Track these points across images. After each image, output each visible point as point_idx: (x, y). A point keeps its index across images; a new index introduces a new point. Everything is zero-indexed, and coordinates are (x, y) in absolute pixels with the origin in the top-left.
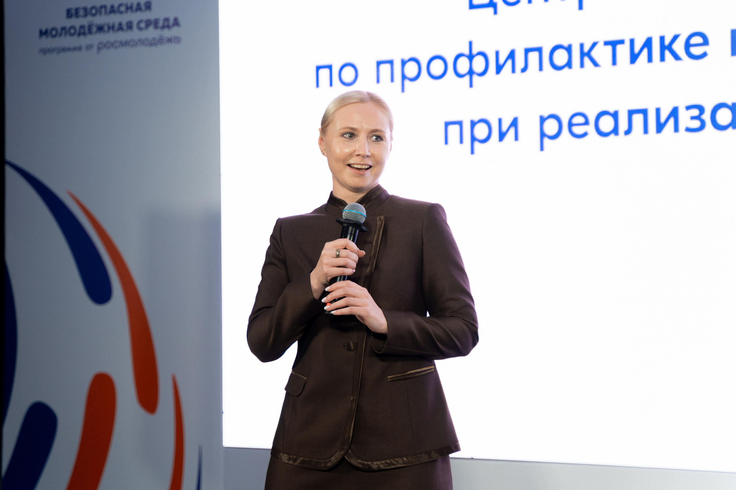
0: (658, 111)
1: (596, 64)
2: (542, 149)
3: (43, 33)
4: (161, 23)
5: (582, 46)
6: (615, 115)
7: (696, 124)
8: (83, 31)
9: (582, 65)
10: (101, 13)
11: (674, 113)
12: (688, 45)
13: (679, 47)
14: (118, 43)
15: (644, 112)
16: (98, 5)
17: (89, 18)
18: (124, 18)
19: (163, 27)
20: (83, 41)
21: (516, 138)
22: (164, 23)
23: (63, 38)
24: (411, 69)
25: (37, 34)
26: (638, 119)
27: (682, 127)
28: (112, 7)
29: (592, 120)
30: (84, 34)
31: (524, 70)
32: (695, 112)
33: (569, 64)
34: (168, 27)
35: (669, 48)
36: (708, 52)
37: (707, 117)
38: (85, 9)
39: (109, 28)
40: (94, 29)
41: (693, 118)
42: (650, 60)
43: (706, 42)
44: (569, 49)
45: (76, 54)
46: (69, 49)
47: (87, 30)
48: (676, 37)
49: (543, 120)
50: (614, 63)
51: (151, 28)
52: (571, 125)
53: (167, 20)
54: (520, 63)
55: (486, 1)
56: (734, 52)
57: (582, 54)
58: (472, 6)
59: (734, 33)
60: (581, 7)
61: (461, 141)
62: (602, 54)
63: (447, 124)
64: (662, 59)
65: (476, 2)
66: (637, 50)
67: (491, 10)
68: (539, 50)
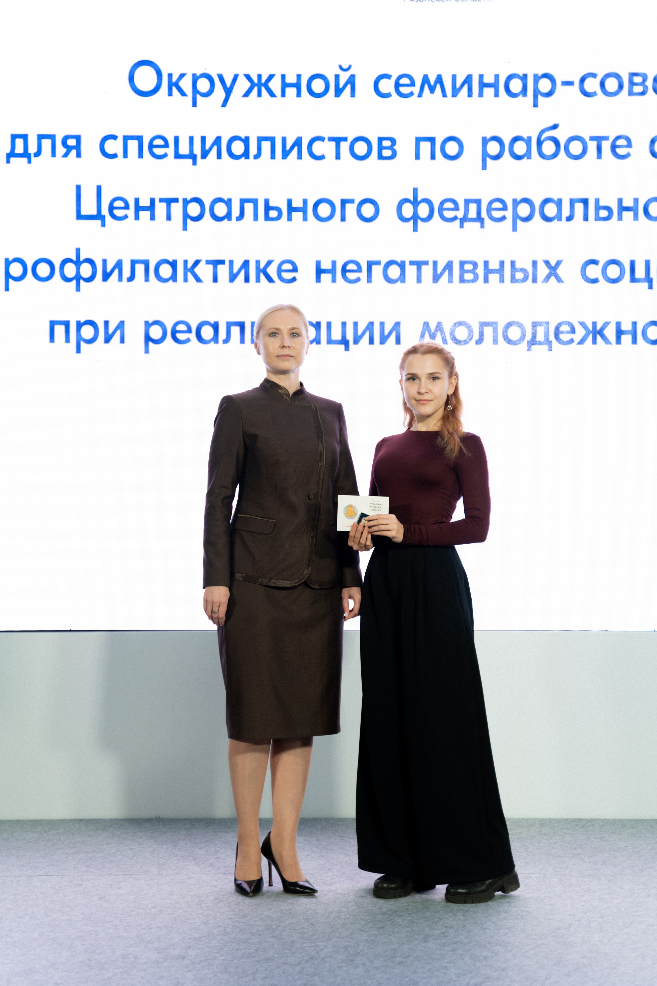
1: (198, 280)
2: (147, 351)
5: (186, 262)
6: (215, 326)
9: (186, 280)
12: (280, 270)
13: (272, 271)
15: (241, 324)
21: (122, 340)
24: (16, 270)
26: (235, 330)
29: (194, 329)
31: (131, 279)
33: (174, 278)
35: (264, 271)
36: (297, 278)
42: (247, 280)
43: (295, 269)
44: (173, 264)
48: (269, 263)
49: (148, 326)
50: (215, 280)
52: (174, 332)
54: (127, 273)
55: (94, 212)
56: (318, 280)
57: (186, 270)
58: (79, 216)
59: (318, 263)
60: (185, 228)
61: (67, 340)
62: (205, 271)
63: (53, 323)
64: (258, 280)
65: (83, 212)
66: (235, 270)
67: (99, 222)
68: (146, 263)
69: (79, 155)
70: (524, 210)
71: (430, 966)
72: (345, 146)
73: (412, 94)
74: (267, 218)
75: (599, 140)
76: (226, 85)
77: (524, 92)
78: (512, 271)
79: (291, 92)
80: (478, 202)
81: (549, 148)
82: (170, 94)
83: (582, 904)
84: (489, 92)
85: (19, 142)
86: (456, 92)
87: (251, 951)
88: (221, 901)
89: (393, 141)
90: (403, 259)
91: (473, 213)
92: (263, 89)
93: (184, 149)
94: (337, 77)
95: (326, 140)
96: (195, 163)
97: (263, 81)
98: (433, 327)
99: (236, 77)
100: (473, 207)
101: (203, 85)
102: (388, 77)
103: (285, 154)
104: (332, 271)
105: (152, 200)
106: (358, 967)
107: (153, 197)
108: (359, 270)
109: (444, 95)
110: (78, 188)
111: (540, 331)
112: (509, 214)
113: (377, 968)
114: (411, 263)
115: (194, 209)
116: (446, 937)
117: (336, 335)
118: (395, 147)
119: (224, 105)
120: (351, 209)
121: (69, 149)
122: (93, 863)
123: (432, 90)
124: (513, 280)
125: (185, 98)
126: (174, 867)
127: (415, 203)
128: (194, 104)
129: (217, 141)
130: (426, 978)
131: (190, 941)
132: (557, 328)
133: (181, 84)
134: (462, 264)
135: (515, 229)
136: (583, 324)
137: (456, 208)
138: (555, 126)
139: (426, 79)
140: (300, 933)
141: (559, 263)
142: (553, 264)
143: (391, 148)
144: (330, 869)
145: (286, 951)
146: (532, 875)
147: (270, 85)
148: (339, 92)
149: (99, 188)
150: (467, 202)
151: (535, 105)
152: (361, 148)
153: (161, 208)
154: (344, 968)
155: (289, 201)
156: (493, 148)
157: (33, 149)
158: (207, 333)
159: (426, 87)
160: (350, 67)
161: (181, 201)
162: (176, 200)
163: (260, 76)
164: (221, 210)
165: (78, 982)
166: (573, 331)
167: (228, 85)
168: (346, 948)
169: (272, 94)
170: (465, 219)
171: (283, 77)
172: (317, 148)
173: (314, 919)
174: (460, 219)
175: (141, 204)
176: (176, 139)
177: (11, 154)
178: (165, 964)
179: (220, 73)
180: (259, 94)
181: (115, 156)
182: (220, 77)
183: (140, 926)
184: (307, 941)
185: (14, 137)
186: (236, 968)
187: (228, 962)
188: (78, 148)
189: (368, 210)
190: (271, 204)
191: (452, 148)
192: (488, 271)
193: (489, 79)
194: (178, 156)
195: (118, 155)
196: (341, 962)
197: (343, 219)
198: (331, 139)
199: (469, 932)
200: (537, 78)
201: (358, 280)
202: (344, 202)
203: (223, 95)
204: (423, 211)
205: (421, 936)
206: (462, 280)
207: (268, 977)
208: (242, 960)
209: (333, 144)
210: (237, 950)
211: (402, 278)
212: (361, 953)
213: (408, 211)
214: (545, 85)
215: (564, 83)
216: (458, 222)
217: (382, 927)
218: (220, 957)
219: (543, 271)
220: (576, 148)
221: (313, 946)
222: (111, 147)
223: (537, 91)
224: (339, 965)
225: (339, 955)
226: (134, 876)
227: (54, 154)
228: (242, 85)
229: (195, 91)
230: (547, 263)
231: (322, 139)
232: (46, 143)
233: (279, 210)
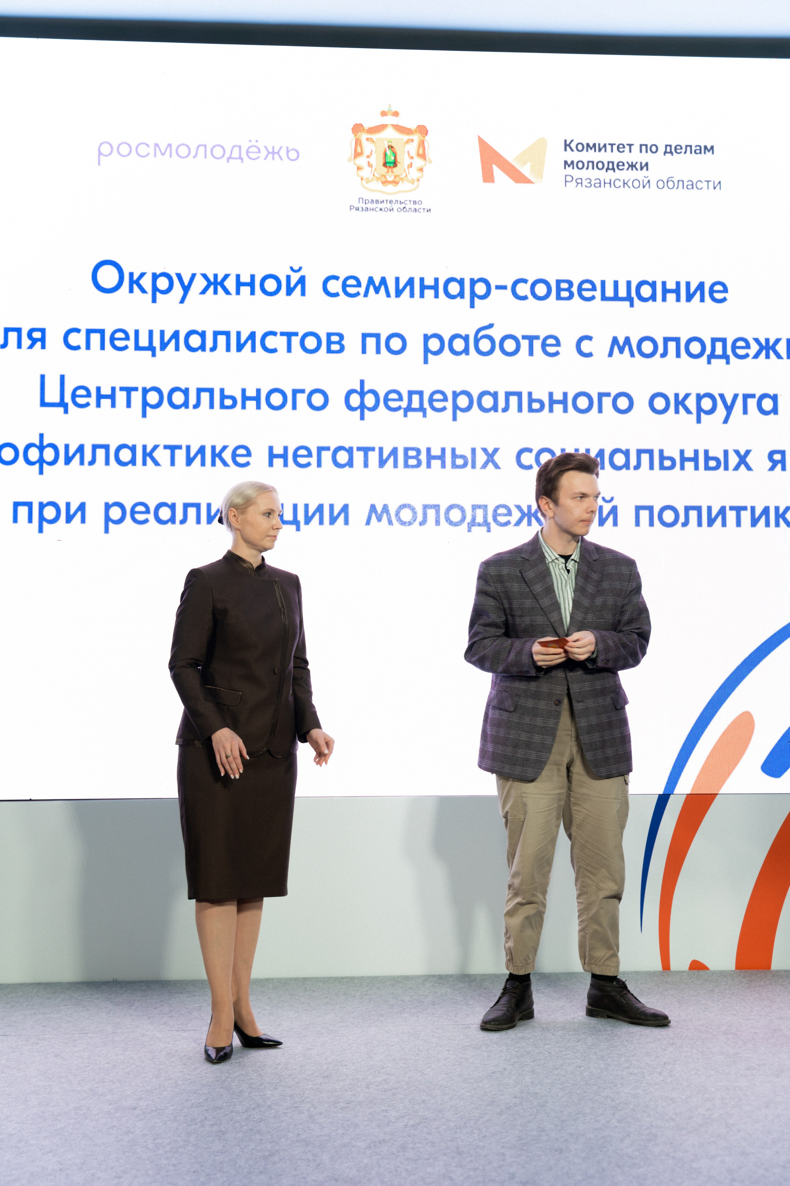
0: (209, 506)
1: (157, 463)
2: (106, 531)
5: (145, 447)
6: (172, 507)
9: (144, 463)
12: (234, 455)
13: (227, 455)
15: (197, 506)
21: (83, 521)
26: (192, 511)
29: (152, 510)
31: (92, 462)
33: (133, 462)
35: (220, 455)
36: (251, 462)
42: (203, 464)
43: (249, 454)
44: (133, 449)
48: (225, 448)
49: (108, 507)
50: (173, 463)
52: (133, 512)
54: (88, 457)
55: (57, 400)
56: (271, 464)
57: (145, 454)
58: (43, 404)
59: (271, 448)
60: (144, 415)
61: (30, 520)
62: (163, 455)
63: (16, 505)
64: (213, 464)
65: (47, 400)
66: (192, 455)
67: (61, 409)
68: (106, 447)
69: (43, 347)
70: (463, 401)
71: (371, 1110)
72: (296, 341)
73: (358, 294)
74: (223, 406)
75: (531, 339)
76: (184, 284)
77: (461, 295)
78: (452, 458)
79: (245, 290)
80: (421, 393)
81: (485, 345)
82: (131, 291)
83: (517, 1050)
84: (430, 293)
86: (399, 293)
87: (201, 1100)
88: (173, 1056)
89: (341, 336)
90: (351, 445)
91: (416, 404)
92: (219, 288)
93: (144, 342)
94: (288, 278)
95: (279, 335)
96: (154, 355)
97: (219, 280)
98: (379, 509)
99: (193, 276)
100: (416, 398)
101: (163, 283)
102: (336, 278)
103: (240, 347)
104: (284, 456)
105: (113, 389)
106: (303, 1113)
107: (113, 386)
108: (310, 455)
109: (388, 295)
110: (43, 377)
111: (480, 513)
112: (449, 405)
113: (321, 1113)
114: (359, 449)
115: (153, 398)
116: (387, 1083)
118: (343, 342)
119: (182, 301)
120: (302, 399)
121: (34, 341)
122: (50, 1023)
123: (377, 290)
124: (454, 466)
125: (145, 295)
126: (129, 1026)
127: (362, 394)
128: (154, 300)
129: (176, 335)
130: (366, 1121)
131: (141, 1093)
132: (495, 511)
133: (142, 282)
134: (406, 450)
135: (455, 418)
136: (519, 507)
137: (401, 399)
138: (491, 326)
139: (371, 280)
140: (248, 1084)
141: (496, 450)
142: (490, 451)
143: (339, 343)
144: (279, 1025)
145: (234, 1100)
146: (471, 1026)
147: (226, 283)
148: (289, 292)
149: (62, 378)
150: (411, 393)
151: (472, 305)
152: (310, 343)
153: (121, 397)
154: (289, 1114)
155: (244, 391)
156: (434, 345)
158: (165, 513)
159: (371, 288)
160: (300, 268)
161: (140, 390)
162: (136, 389)
163: (216, 276)
164: (178, 399)
165: (31, 1133)
166: (509, 513)
167: (186, 283)
168: (291, 1096)
169: (227, 292)
170: (409, 409)
171: (238, 277)
172: (270, 342)
173: (263, 1070)
174: (404, 408)
175: (103, 392)
176: (137, 332)
178: (117, 1115)
179: (178, 272)
180: (215, 292)
181: (78, 348)
182: (179, 276)
183: (94, 1080)
184: (255, 1090)
186: (186, 1116)
187: (178, 1112)
188: (43, 340)
189: (318, 400)
190: (226, 393)
191: (396, 344)
192: (430, 457)
193: (429, 282)
194: (137, 348)
195: (81, 347)
196: (287, 1109)
198: (282, 334)
199: (409, 1078)
200: (473, 282)
201: (308, 464)
202: (295, 392)
203: (181, 292)
204: (370, 400)
205: (364, 1083)
206: (406, 465)
207: (216, 1124)
208: (192, 1109)
209: (285, 338)
210: (187, 1100)
211: (350, 463)
212: (306, 1100)
213: (355, 400)
214: (480, 288)
215: (498, 287)
216: (402, 411)
217: (327, 1076)
218: (170, 1107)
219: (481, 458)
220: (510, 345)
221: (260, 1095)
222: (75, 339)
223: (473, 294)
224: (284, 1111)
225: (285, 1103)
226: (90, 1035)
227: (19, 346)
228: (199, 283)
229: (155, 289)
230: (485, 450)
231: (274, 334)
232: (13, 336)
233: (233, 399)
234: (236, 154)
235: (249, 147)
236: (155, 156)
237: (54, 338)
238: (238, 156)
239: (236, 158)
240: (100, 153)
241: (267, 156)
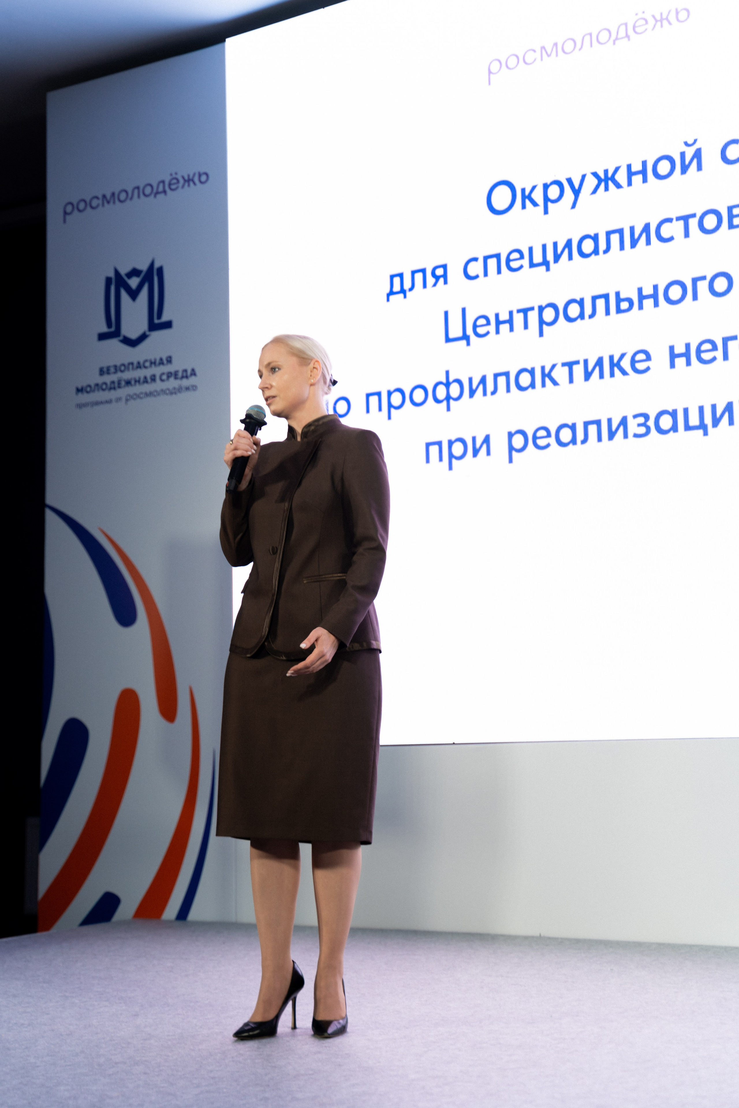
0: (610, 421)
1: (555, 383)
2: (511, 461)
3: (79, 390)
4: (180, 374)
5: (543, 368)
6: (573, 427)
7: (642, 430)
8: (114, 386)
9: (544, 385)
10: (128, 370)
11: (624, 422)
12: (633, 362)
13: (626, 364)
14: (144, 395)
15: (598, 423)
16: (126, 363)
17: (119, 375)
18: (148, 373)
19: (182, 377)
20: (112, 395)
21: (488, 453)
22: (183, 374)
23: (96, 393)
24: (396, 399)
25: (74, 390)
26: (593, 429)
27: (630, 434)
28: (139, 363)
29: (553, 433)
30: (114, 388)
31: (493, 393)
32: (641, 420)
33: (533, 385)
34: (187, 377)
35: (618, 365)
36: (651, 367)
37: (651, 423)
38: (115, 367)
39: (136, 381)
40: (123, 383)
41: (639, 425)
42: (601, 376)
43: (648, 358)
44: (532, 372)
45: (107, 406)
46: (102, 403)
47: (116, 385)
48: (623, 356)
49: (511, 435)
50: (571, 381)
51: (172, 379)
52: (535, 438)
53: (185, 371)
54: (490, 387)
55: (460, 334)
56: (672, 365)
57: (544, 375)
58: (448, 340)
59: (672, 348)
60: (541, 334)
61: (441, 459)
62: (561, 374)
63: (428, 445)
64: (612, 375)
65: (451, 336)
66: (590, 368)
67: (464, 342)
68: (507, 374)
69: (446, 282)
72: (693, 223)
74: (619, 311)
76: (574, 187)
79: (637, 179)
82: (524, 207)
85: (397, 281)
92: (610, 183)
93: (538, 258)
94: (683, 155)
95: (674, 220)
96: (548, 269)
97: (610, 174)
99: (584, 177)
101: (554, 192)
102: (736, 142)
104: (687, 355)
105: (511, 313)
107: (511, 309)
108: (715, 348)
110: (446, 313)
115: (549, 315)
117: (694, 420)
119: (574, 206)
120: (703, 286)
121: (437, 278)
125: (537, 208)
128: (546, 212)
129: (569, 244)
133: (534, 195)
147: (617, 177)
148: (684, 169)
149: (464, 310)
152: (710, 222)
153: (518, 319)
155: (640, 290)
157: (407, 285)
160: (696, 141)
161: (536, 309)
162: (532, 309)
163: (606, 172)
164: (574, 310)
167: (577, 186)
169: (618, 186)
171: (629, 167)
172: (666, 230)
175: (501, 318)
176: (531, 249)
177: (391, 293)
179: (568, 177)
180: (607, 189)
181: (477, 277)
182: (570, 181)
185: (392, 277)
188: (445, 276)
189: (721, 285)
190: (622, 296)
194: (532, 265)
195: (480, 275)
197: (695, 297)
198: (678, 219)
201: (714, 359)
202: (695, 281)
203: (572, 197)
209: (681, 223)
222: (475, 268)
227: (425, 286)
228: (591, 182)
229: (546, 199)
231: (669, 220)
232: (419, 276)
233: (630, 301)
234: (622, 33)
235: (636, 22)
236: (542, 60)
237: (455, 273)
238: (624, 35)
239: (623, 38)
240: (490, 72)
241: (655, 26)
